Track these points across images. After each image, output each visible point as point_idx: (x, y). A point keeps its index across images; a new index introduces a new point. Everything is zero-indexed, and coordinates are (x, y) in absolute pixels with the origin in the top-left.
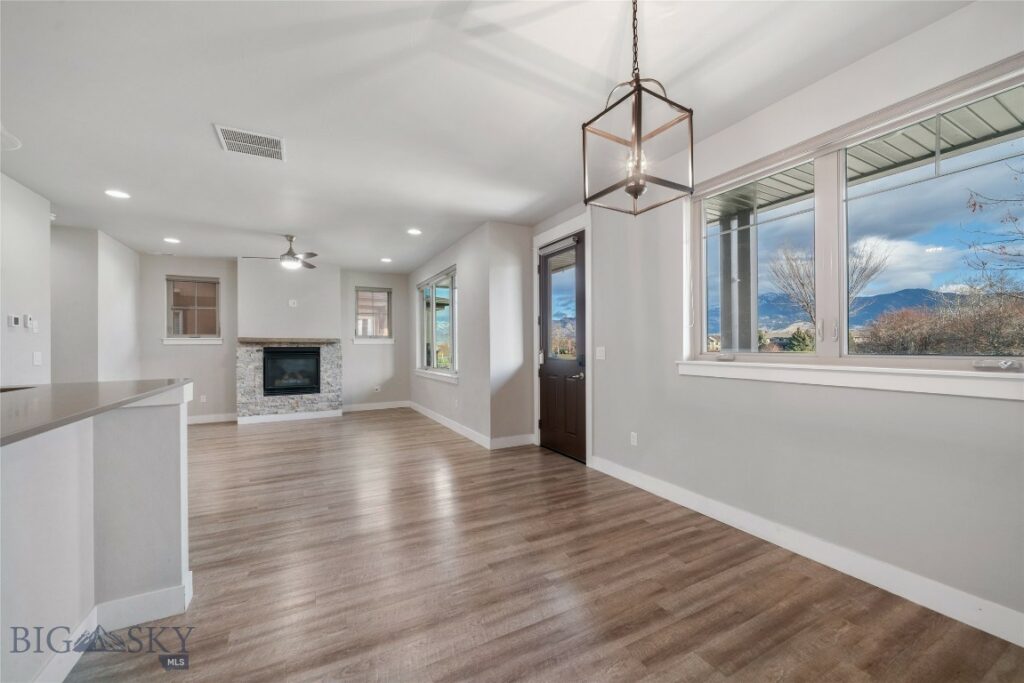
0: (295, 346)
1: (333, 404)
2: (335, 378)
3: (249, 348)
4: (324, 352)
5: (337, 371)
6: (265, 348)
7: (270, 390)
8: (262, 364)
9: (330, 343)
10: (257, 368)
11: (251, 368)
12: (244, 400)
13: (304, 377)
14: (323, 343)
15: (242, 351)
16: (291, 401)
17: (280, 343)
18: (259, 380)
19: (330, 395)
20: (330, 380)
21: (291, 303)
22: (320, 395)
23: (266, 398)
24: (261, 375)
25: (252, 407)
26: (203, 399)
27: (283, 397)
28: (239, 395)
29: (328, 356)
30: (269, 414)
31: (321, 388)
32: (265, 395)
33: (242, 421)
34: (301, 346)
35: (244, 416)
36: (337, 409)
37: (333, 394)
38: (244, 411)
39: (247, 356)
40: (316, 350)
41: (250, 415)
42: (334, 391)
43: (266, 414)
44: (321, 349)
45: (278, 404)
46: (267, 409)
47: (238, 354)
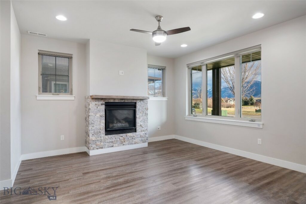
0: (123, 101)
1: (143, 139)
2: (144, 122)
3: (97, 103)
4: (139, 105)
5: (145, 117)
6: (105, 102)
7: (109, 131)
8: (104, 114)
9: (142, 100)
10: (101, 116)
11: (98, 116)
12: (93, 138)
13: (126, 122)
14: (138, 100)
15: (93, 105)
16: (121, 138)
17: (114, 99)
18: (102, 124)
20: (142, 124)
21: (121, 72)
22: (137, 133)
23: (107, 137)
24: (104, 121)
25: (98, 143)
26: (62, 137)
27: (117, 136)
28: (91, 135)
29: (141, 108)
30: (108, 147)
31: (137, 129)
32: (106, 135)
33: (92, 153)
34: (126, 101)
35: (93, 149)
36: (145, 142)
37: (143, 132)
38: (93, 146)
39: (95, 108)
40: (134, 104)
41: (97, 149)
42: (144, 131)
43: (106, 148)
44: (137, 103)
45: (113, 140)
46: (107, 144)
47: (90, 106)
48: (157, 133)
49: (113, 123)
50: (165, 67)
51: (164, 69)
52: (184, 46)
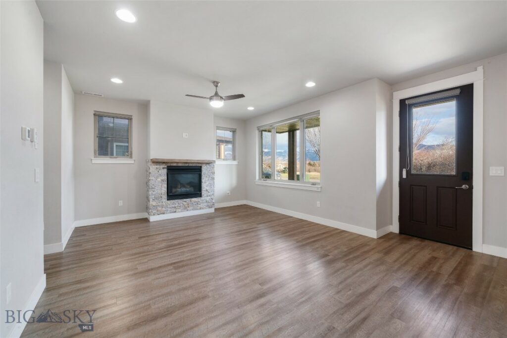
0: (187, 165)
1: (209, 204)
2: (211, 187)
3: (158, 167)
4: (204, 169)
5: (212, 182)
6: (168, 166)
7: (171, 196)
8: (166, 178)
9: (208, 163)
10: (163, 180)
11: (159, 180)
12: (154, 203)
13: (190, 187)
14: (204, 163)
15: (153, 168)
16: (184, 203)
17: (178, 163)
18: (164, 189)
19: (208, 199)
20: (207, 188)
21: (184, 135)
22: (202, 198)
23: (169, 202)
24: (166, 186)
25: (159, 209)
26: (121, 203)
27: (180, 201)
28: (151, 200)
29: (206, 172)
30: (171, 213)
31: (203, 194)
32: (168, 200)
33: (153, 219)
34: (191, 165)
35: (154, 215)
36: (211, 207)
37: (210, 198)
38: (154, 212)
39: (156, 172)
40: (199, 168)
41: (158, 214)
42: (210, 196)
43: (169, 213)
44: (203, 167)
45: (176, 206)
46: (169, 209)
47: (151, 171)
48: (226, 198)
49: (176, 187)
50: (236, 129)
51: (235, 131)
52: (251, 108)
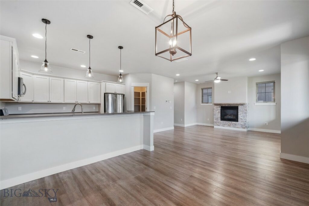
0: (230, 106)
1: (243, 126)
2: (244, 117)
3: (217, 106)
4: (240, 108)
5: (245, 115)
6: (221, 106)
7: (222, 119)
9: (242, 105)
10: (219, 112)
11: (217, 112)
12: (215, 121)
13: (234, 116)
14: (239, 105)
15: (215, 107)
16: (228, 123)
17: (225, 105)
18: (219, 115)
19: (242, 123)
20: (242, 118)
21: (229, 92)
22: (238, 122)
23: (221, 121)
25: (217, 123)
27: (226, 122)
28: (214, 119)
31: (239, 120)
33: (215, 127)
34: (232, 106)
36: (244, 128)
37: (243, 123)
38: (215, 124)
40: (237, 107)
41: (217, 126)
42: (243, 122)
43: (221, 126)
45: (224, 123)
46: (221, 124)
48: (264, 126)
49: (226, 116)
